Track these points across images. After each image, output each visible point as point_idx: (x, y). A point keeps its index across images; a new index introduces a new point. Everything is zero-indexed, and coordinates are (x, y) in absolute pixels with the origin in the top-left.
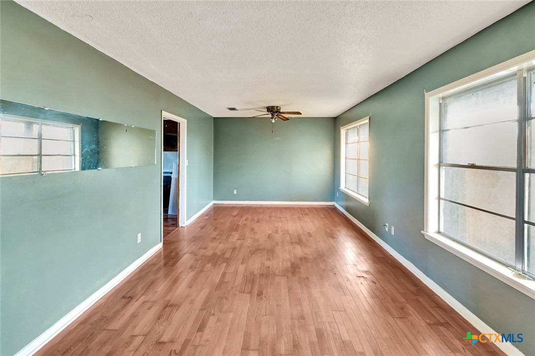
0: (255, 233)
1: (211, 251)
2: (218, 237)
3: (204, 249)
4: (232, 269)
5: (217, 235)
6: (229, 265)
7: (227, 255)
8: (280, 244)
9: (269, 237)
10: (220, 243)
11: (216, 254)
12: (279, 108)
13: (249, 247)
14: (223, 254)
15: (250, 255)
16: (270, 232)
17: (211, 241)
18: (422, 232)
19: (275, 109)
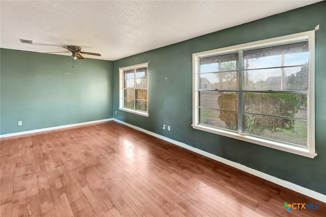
0: (70, 155)
1: (33, 190)
2: (30, 172)
3: (22, 190)
4: (76, 195)
5: (27, 170)
6: (70, 194)
7: (59, 185)
8: (101, 157)
9: (86, 155)
10: (38, 177)
11: (44, 189)
12: (80, 48)
13: (75, 169)
14: (53, 186)
15: (83, 176)
16: (83, 151)
17: (24, 179)
18: (192, 125)
19: (76, 48)
